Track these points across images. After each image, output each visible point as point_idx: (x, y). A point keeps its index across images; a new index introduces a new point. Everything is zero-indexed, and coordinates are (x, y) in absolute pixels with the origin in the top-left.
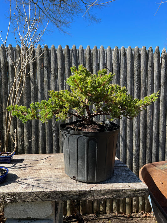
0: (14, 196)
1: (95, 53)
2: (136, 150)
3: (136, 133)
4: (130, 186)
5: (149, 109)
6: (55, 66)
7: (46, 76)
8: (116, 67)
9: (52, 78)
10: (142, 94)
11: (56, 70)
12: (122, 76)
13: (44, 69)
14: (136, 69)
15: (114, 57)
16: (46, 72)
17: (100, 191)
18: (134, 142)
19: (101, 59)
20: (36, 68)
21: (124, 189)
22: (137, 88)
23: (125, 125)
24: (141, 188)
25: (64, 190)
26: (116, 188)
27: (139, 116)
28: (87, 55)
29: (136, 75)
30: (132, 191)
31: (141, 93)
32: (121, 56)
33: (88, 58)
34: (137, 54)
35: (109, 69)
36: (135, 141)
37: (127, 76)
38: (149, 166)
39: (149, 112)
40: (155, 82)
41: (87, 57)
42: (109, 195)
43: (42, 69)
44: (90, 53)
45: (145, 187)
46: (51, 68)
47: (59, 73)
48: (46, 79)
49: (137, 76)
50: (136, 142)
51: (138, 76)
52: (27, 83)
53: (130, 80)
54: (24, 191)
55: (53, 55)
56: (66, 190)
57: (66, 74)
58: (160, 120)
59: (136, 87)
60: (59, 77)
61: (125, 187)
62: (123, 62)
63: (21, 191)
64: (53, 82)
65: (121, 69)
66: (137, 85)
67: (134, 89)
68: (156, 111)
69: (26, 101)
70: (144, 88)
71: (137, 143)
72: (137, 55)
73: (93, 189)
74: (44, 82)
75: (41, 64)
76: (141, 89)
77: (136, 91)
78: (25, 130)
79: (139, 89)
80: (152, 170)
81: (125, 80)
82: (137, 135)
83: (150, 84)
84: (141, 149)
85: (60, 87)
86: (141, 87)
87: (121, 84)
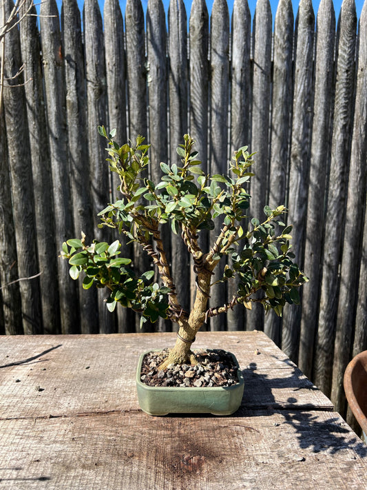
1: (220, 16)
2: (328, 304)
3: (332, 258)
6: (98, 58)
7: (71, 88)
8: (283, 60)
9: (91, 94)
10: (357, 144)
11: (101, 69)
12: (299, 88)
13: (64, 67)
14: (342, 66)
15: (279, 26)
16: (71, 76)
18: (324, 282)
19: (238, 35)
20: (42, 64)
22: (344, 126)
23: (301, 234)
27: (342, 211)
28: (194, 20)
29: (341, 86)
31: (353, 142)
32: (301, 25)
33: (197, 31)
34: (348, 19)
35: (263, 65)
36: (328, 279)
37: (313, 88)
41: (196, 27)
43: (59, 65)
44: (203, 14)
46: (85, 64)
47: (111, 78)
48: (71, 97)
49: (344, 90)
50: (331, 284)
51: (347, 88)
52: (16, 110)
53: (324, 101)
55: (90, 22)
57: (131, 80)
59: (339, 122)
60: (109, 91)
62: (304, 43)
64: (93, 107)
65: (297, 66)
66: (342, 116)
67: (332, 128)
69: (18, 165)
70: (362, 127)
71: (333, 285)
72: (349, 23)
74: (65, 106)
75: (55, 51)
76: (354, 129)
77: (338, 136)
78: (20, 248)
79: (348, 130)
81: (308, 101)
82: (334, 263)
84: (343, 302)
85: (115, 121)
86: (355, 122)
87: (296, 115)
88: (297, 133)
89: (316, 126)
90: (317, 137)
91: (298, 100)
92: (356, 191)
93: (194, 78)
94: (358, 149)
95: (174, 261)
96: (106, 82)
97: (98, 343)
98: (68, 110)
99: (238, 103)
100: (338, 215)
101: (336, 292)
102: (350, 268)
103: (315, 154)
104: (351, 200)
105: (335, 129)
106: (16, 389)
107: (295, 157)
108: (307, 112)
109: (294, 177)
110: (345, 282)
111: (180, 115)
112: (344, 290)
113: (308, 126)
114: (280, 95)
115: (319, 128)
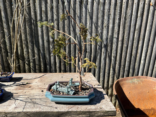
0: (5, 114)
3: (115, 54)
4: (101, 108)
5: (126, 36)
7: (43, 6)
9: (49, 9)
10: (122, 23)
11: (52, 1)
12: (107, 7)
14: (118, 1)
16: (43, 3)
17: (76, 112)
21: (96, 110)
22: (119, 18)
24: (110, 110)
25: (46, 111)
26: (90, 109)
30: (102, 112)
35: (97, 1)
39: (126, 39)
40: (133, 13)
42: (83, 115)
45: (113, 109)
47: (55, 4)
48: (43, 9)
49: (119, 8)
53: (113, 11)
54: (13, 111)
56: (48, 111)
57: (60, 5)
58: (134, 45)
59: (117, 17)
60: (54, 7)
61: (97, 109)
63: (11, 111)
64: (50, 12)
66: (118, 15)
68: (131, 37)
70: (124, 18)
73: (70, 110)
74: (42, 11)
76: (121, 19)
77: (117, 21)
78: (30, 51)
79: (120, 19)
80: (124, 83)
81: (109, 11)
82: (115, 56)
83: (129, 15)
84: (117, 66)
85: (56, 16)
86: (122, 17)
87: (106, 15)
88: (106, 20)
90: (111, 21)
91: (106, 11)
92: (122, 36)
93: (78, 4)
94: (123, 25)
95: (72, 55)
96: (53, 5)
97: (53, 75)
98: (43, 13)
99: (90, 11)
100: (117, 43)
101: (115, 63)
102: (120, 57)
103: (111, 26)
104: (120, 39)
105: (116, 19)
106: (36, 84)
107: (105, 26)
108: (109, 14)
109: (105, 32)
110: (118, 61)
111: (74, 15)
112: (117, 63)
113: (109, 18)
114: (101, 9)
115: (112, 19)
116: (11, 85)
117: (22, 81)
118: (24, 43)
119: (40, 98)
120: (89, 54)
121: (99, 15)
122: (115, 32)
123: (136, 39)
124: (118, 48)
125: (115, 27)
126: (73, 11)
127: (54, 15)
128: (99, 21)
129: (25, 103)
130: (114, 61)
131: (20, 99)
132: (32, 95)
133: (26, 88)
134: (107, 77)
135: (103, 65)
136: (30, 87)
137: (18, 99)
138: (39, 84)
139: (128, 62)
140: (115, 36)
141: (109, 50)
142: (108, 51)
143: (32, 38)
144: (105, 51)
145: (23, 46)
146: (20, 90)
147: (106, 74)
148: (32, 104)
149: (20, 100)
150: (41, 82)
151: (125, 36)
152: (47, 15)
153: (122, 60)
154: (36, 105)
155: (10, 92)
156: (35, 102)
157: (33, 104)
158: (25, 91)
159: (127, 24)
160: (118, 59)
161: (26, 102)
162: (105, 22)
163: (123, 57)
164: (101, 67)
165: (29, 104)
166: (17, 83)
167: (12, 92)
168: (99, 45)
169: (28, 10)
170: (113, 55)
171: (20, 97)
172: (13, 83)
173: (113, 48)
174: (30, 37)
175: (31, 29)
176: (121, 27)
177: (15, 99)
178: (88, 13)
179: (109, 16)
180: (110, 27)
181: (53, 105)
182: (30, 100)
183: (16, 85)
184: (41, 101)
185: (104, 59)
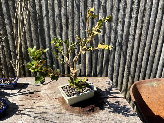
3: (130, 53)
5: (144, 33)
9: (56, 1)
22: (136, 12)
31: (139, 17)
38: (139, 84)
39: (144, 35)
40: (153, 6)
48: (50, 2)
53: (130, 3)
58: (152, 43)
59: (135, 11)
64: (57, 5)
66: (136, 8)
68: (150, 34)
70: (142, 12)
76: (139, 13)
77: (134, 15)
79: (137, 13)
80: (141, 87)
81: (125, 3)
82: (131, 55)
83: (149, 8)
84: (132, 66)
85: (64, 10)
86: (140, 10)
87: (121, 8)
88: (121, 14)
89: (127, 12)
90: (127, 15)
91: (122, 3)
92: (139, 33)
94: (140, 19)
97: (64, 80)
98: (49, 6)
99: (103, 4)
100: (133, 40)
101: (130, 63)
102: (136, 56)
103: (127, 21)
104: (137, 36)
105: (134, 13)
106: (45, 92)
107: (120, 21)
108: (125, 7)
109: (120, 28)
110: (134, 60)
111: (84, 8)
112: (133, 63)
113: (125, 12)
114: (116, 2)
115: (128, 13)
116: (15, 93)
117: (28, 88)
118: (29, 41)
119: (52, 111)
120: (101, 53)
121: (114, 9)
122: (131, 27)
123: (155, 36)
124: (134, 46)
125: (132, 22)
126: (83, 3)
127: (62, 8)
128: (114, 15)
129: (33, 119)
130: (129, 60)
131: (27, 113)
132: (41, 108)
133: (34, 98)
134: (121, 79)
135: (117, 66)
136: (38, 97)
137: (24, 114)
138: (49, 92)
139: (145, 62)
140: (132, 32)
141: (124, 48)
142: (123, 50)
143: (37, 36)
144: (119, 49)
145: (27, 44)
146: (26, 101)
147: (120, 75)
148: (42, 121)
149: (27, 115)
150: (51, 89)
151: (142, 32)
152: (54, 8)
153: (138, 60)
154: (47, 122)
155: (15, 104)
156: (46, 118)
157: (44, 120)
158: (33, 101)
159: (146, 19)
160: (134, 58)
161: (35, 118)
162: (120, 16)
163: (140, 57)
164: (115, 68)
165: (39, 121)
166: (22, 90)
167: (17, 104)
168: (113, 43)
169: (32, 3)
170: (128, 54)
171: (27, 110)
172: (18, 90)
173: (128, 46)
174: (35, 34)
175: (36, 24)
176: (138, 22)
177: (21, 113)
178: (101, 6)
179: (125, 9)
180: (125, 23)
181: (68, 122)
182: (39, 115)
183: (22, 93)
184: (52, 116)
185: (118, 58)
